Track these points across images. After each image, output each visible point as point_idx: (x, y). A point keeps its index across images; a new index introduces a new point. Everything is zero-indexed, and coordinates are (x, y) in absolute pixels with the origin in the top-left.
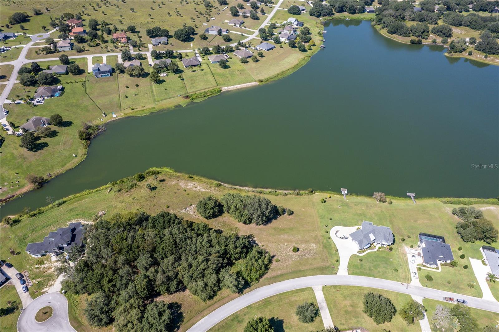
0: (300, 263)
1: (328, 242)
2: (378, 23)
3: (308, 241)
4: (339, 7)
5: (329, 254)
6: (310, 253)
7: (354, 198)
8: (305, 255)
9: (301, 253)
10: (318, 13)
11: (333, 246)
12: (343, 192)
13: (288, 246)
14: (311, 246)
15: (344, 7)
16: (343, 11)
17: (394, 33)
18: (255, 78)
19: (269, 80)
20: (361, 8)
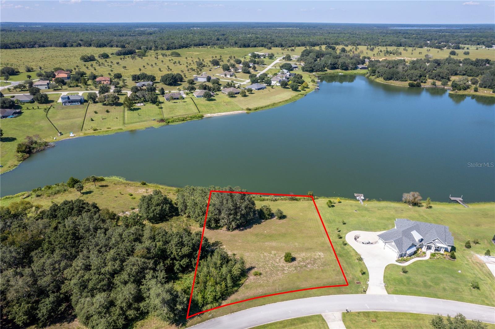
0: (298, 278)
1: (344, 249)
2: (372, 74)
3: (311, 249)
4: (331, 64)
5: (347, 264)
6: (314, 263)
7: (375, 203)
8: (305, 266)
9: (299, 263)
10: (310, 68)
11: (353, 253)
12: (358, 198)
13: (277, 255)
14: (316, 255)
15: (336, 65)
16: (335, 69)
17: (390, 79)
18: (243, 108)
19: (258, 109)
20: (353, 65)
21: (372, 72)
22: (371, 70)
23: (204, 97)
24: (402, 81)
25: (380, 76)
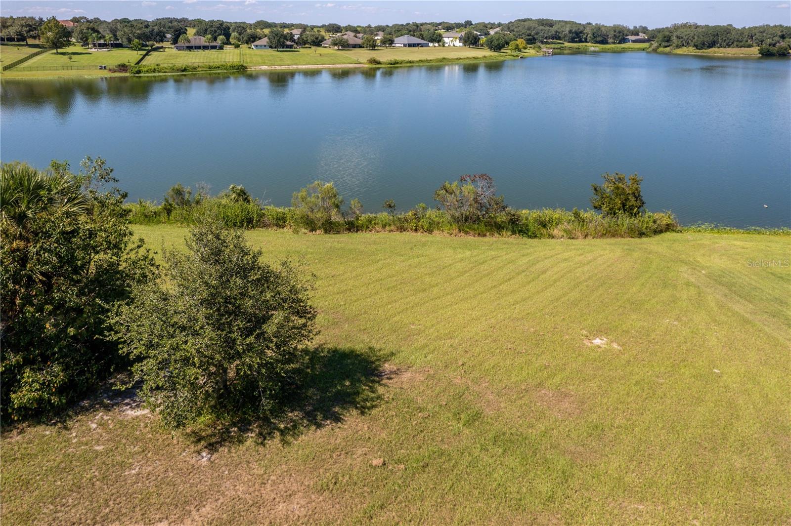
2: (664, 44)
15: (581, 35)
16: (581, 41)
17: (710, 47)
18: (361, 60)
19: (401, 63)
20: (618, 35)
21: (663, 41)
22: (660, 36)
23: (271, 47)
24: (741, 47)
25: (683, 45)
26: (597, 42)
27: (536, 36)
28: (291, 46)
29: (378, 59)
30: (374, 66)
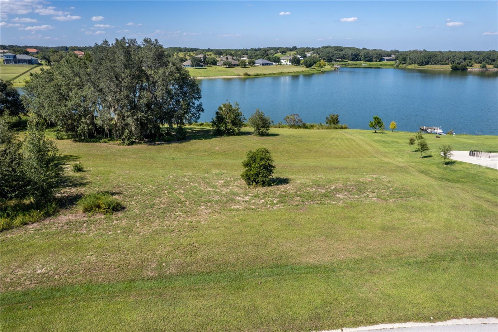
1: (454, 169)
2: (403, 62)
6: (361, 191)
14: (361, 177)
15: (358, 56)
16: (358, 60)
17: (426, 64)
18: (240, 74)
19: (260, 75)
20: (378, 56)
22: (401, 57)
23: (192, 66)
24: (442, 65)
25: (412, 63)
26: (366, 61)
27: (332, 58)
28: (202, 66)
29: (249, 73)
30: (247, 77)
